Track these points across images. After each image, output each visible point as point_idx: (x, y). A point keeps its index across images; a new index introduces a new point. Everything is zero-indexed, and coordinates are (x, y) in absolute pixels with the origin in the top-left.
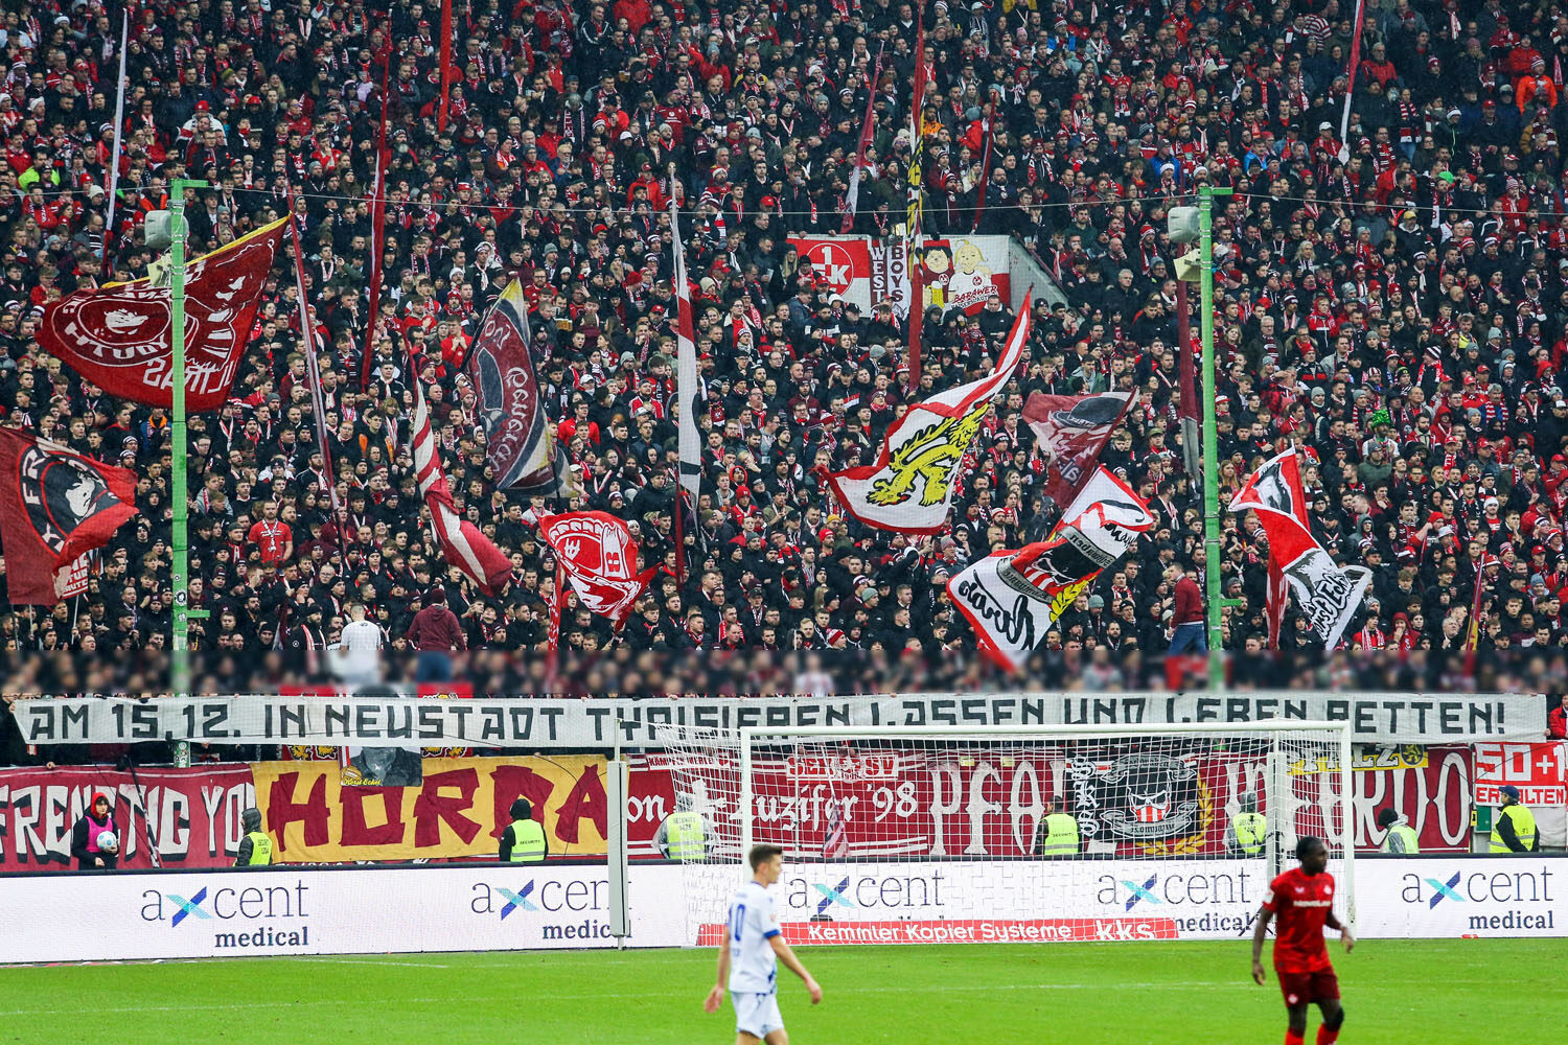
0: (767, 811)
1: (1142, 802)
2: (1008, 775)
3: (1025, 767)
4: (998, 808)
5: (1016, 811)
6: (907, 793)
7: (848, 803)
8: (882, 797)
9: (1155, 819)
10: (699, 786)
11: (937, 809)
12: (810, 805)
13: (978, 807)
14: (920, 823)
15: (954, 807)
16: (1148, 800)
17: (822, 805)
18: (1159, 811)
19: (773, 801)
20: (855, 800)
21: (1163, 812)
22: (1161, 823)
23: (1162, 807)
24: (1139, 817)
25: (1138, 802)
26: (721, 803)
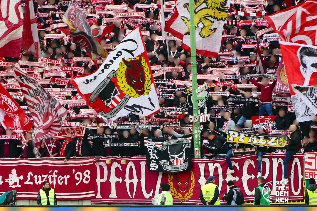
0: (38, 180)
1: (174, 157)
2: (124, 167)
3: (131, 164)
4: (121, 180)
5: (128, 181)
6: (87, 174)
7: (66, 177)
8: (78, 176)
9: (179, 164)
10: (14, 171)
11: (99, 180)
12: (52, 178)
13: (114, 180)
14: (92, 186)
15: (104, 180)
16: (176, 156)
17: (57, 178)
18: (181, 160)
19: (40, 177)
20: (68, 176)
21: (182, 161)
22: (181, 165)
23: (182, 159)
24: (174, 163)
25: (173, 158)
26: (21, 177)
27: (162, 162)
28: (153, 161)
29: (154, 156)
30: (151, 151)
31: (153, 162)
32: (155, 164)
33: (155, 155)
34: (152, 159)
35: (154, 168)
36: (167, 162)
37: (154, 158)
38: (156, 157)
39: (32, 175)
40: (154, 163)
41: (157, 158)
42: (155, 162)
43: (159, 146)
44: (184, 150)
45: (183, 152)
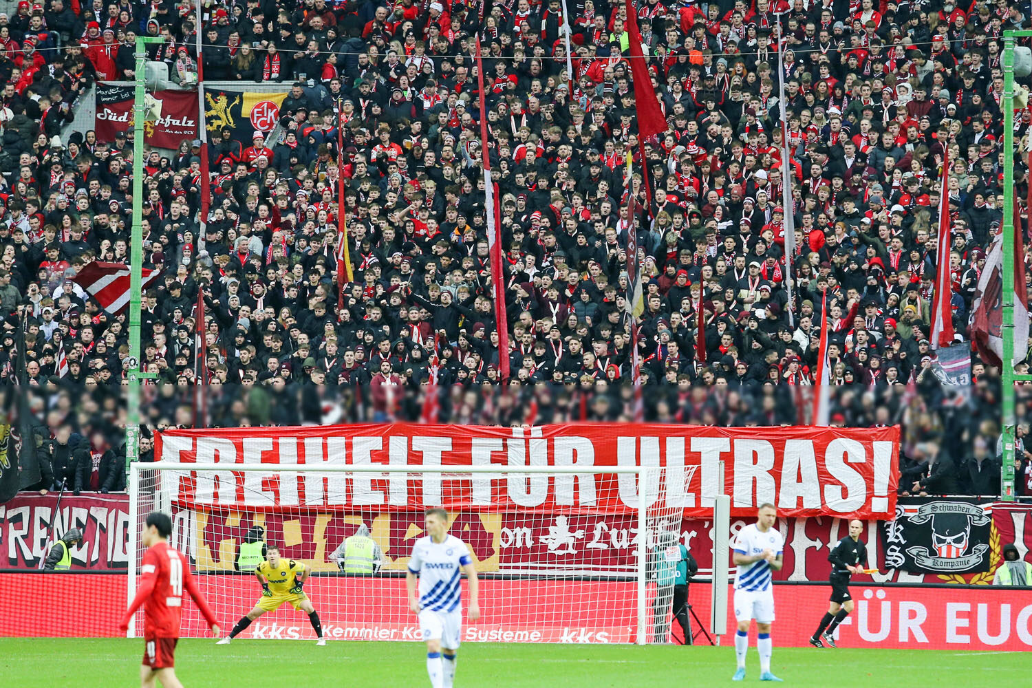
0: (619, 540)
1: (944, 541)
4: (818, 544)
9: (953, 555)
16: (949, 539)
19: (624, 532)
20: (694, 534)
21: (961, 551)
22: (959, 560)
23: (961, 546)
24: (940, 553)
25: (940, 541)
26: (579, 534)
27: (913, 551)
28: (893, 547)
29: (897, 537)
30: (892, 527)
31: (893, 550)
32: (897, 554)
33: (898, 534)
34: (893, 543)
35: (895, 561)
36: (924, 551)
37: (896, 541)
38: (901, 538)
39: (606, 528)
40: (895, 551)
41: (903, 542)
42: (898, 549)
43: (911, 515)
44: (968, 529)
45: (966, 532)
